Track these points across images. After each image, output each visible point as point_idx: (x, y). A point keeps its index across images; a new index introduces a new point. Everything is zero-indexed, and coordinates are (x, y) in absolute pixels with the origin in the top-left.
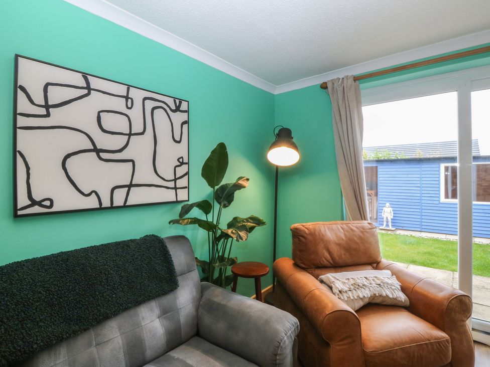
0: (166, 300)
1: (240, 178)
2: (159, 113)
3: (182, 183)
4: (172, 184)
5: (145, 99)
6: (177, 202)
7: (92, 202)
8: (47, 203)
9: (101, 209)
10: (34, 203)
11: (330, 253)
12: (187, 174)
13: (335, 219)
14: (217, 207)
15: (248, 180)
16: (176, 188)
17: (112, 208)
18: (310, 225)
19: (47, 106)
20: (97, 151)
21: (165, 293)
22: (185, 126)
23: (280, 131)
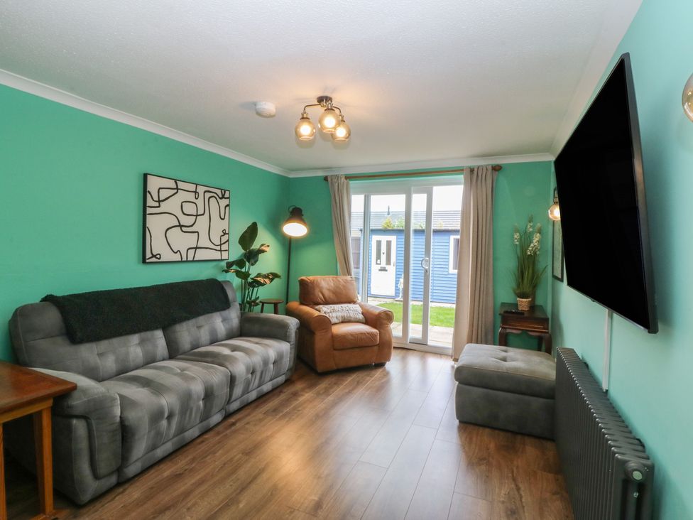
0: (225, 313)
1: (262, 245)
2: (213, 200)
3: (225, 247)
4: (218, 248)
5: (205, 192)
6: (222, 260)
7: (177, 257)
8: (158, 256)
9: (182, 262)
10: (153, 256)
11: (323, 295)
12: (228, 241)
13: (329, 274)
14: (247, 264)
15: (268, 246)
16: (221, 251)
17: (187, 261)
18: (311, 278)
19: (159, 201)
20: (181, 226)
21: (224, 309)
22: (227, 208)
23: (293, 209)
